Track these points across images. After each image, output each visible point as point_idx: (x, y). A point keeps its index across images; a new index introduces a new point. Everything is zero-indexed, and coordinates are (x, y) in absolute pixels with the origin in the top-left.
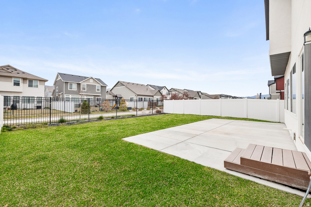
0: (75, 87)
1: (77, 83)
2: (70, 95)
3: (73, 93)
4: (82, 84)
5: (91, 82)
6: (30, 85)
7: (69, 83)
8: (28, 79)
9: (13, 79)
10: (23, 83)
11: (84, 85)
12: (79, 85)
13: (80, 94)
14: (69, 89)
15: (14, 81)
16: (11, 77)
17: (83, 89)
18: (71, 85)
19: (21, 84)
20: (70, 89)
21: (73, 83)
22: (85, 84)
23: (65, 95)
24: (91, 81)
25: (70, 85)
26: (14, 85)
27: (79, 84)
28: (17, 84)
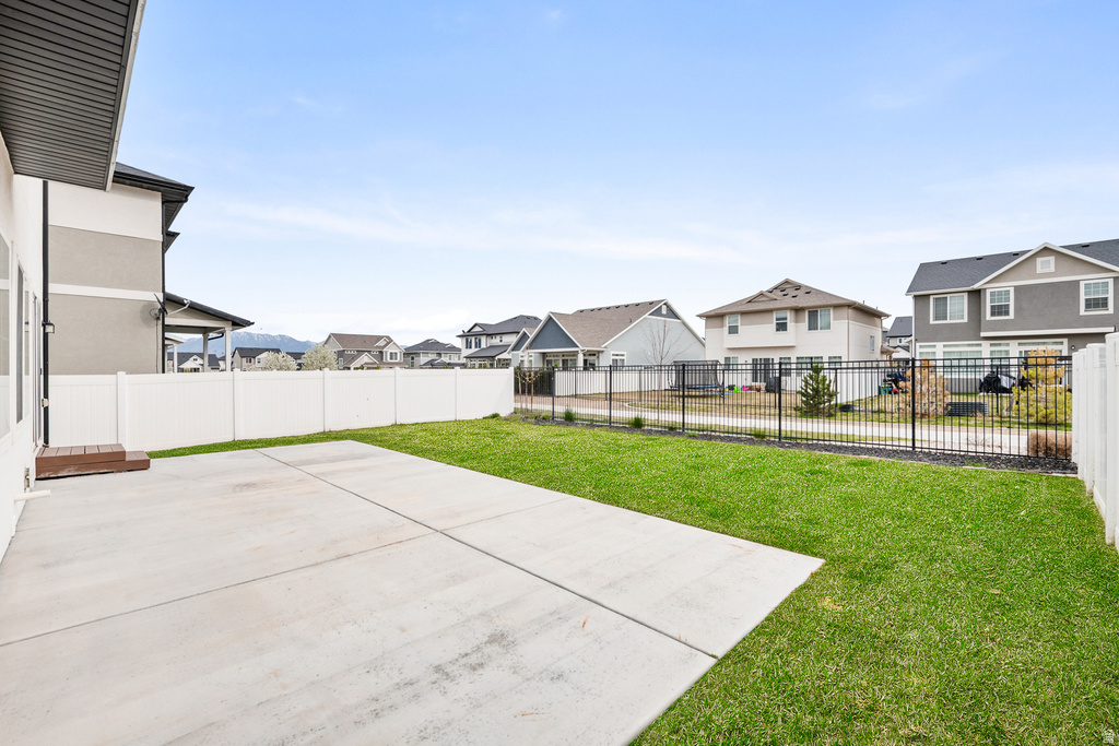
0: (959, 310)
1: (969, 292)
2: (940, 345)
3: (953, 333)
4: (988, 292)
5: (1046, 271)
6: (813, 326)
7: (932, 297)
8: (808, 308)
9: (775, 316)
10: (796, 322)
11: (1000, 293)
12: (976, 295)
13: (983, 334)
14: (932, 322)
15: (777, 319)
16: (770, 311)
17: (993, 314)
18: (941, 302)
19: (791, 325)
20: (936, 318)
21: (948, 296)
22: (1009, 285)
23: (918, 344)
24: (1046, 265)
25: (936, 306)
26: (777, 330)
27: (978, 291)
28: (782, 327)
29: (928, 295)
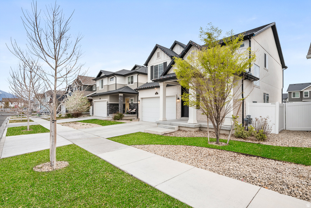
0: (298, 95)
1: (300, 92)
3: (297, 100)
4: (304, 92)
13: (303, 100)
14: (292, 98)
17: (305, 96)
18: (294, 93)
20: (293, 97)
22: (308, 91)
27: (302, 92)
29: (291, 92)
